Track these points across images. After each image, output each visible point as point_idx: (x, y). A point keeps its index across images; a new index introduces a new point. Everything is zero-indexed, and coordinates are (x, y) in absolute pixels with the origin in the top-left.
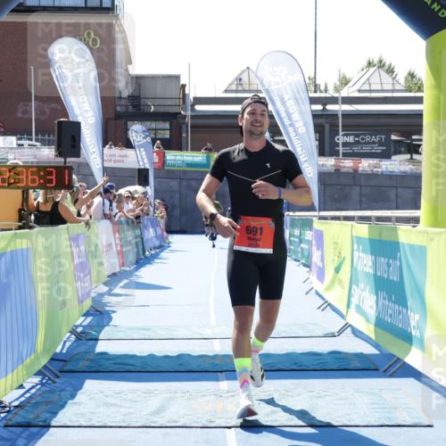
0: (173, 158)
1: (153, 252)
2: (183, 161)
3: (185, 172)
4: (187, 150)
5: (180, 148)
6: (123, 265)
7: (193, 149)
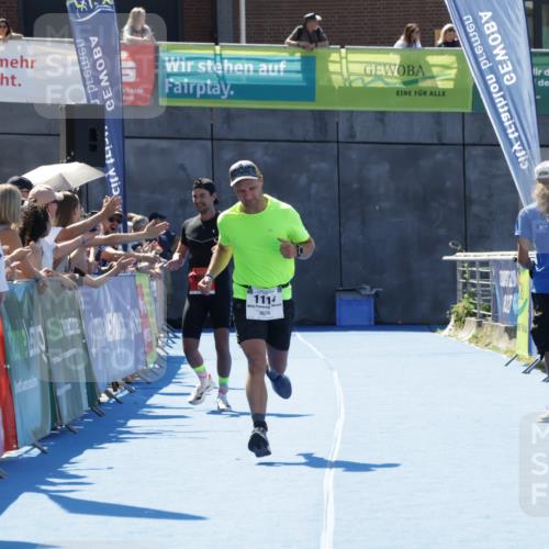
0: (188, 67)
1: (121, 394)
2: (222, 79)
3: (229, 115)
4: (237, 40)
5: (210, 35)
6: (10, 443)
7: (256, 37)
